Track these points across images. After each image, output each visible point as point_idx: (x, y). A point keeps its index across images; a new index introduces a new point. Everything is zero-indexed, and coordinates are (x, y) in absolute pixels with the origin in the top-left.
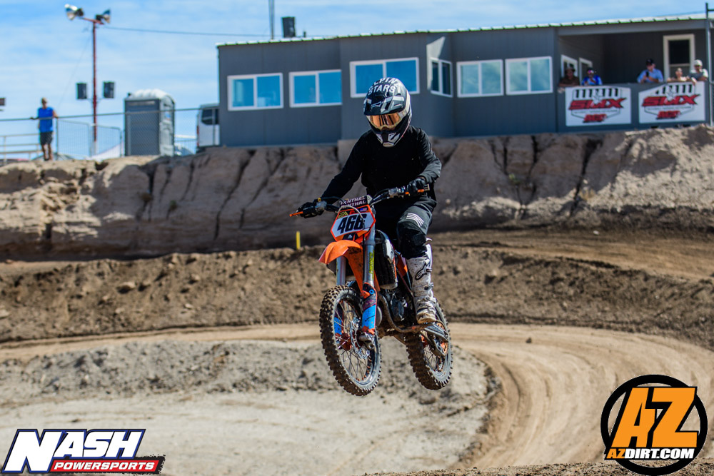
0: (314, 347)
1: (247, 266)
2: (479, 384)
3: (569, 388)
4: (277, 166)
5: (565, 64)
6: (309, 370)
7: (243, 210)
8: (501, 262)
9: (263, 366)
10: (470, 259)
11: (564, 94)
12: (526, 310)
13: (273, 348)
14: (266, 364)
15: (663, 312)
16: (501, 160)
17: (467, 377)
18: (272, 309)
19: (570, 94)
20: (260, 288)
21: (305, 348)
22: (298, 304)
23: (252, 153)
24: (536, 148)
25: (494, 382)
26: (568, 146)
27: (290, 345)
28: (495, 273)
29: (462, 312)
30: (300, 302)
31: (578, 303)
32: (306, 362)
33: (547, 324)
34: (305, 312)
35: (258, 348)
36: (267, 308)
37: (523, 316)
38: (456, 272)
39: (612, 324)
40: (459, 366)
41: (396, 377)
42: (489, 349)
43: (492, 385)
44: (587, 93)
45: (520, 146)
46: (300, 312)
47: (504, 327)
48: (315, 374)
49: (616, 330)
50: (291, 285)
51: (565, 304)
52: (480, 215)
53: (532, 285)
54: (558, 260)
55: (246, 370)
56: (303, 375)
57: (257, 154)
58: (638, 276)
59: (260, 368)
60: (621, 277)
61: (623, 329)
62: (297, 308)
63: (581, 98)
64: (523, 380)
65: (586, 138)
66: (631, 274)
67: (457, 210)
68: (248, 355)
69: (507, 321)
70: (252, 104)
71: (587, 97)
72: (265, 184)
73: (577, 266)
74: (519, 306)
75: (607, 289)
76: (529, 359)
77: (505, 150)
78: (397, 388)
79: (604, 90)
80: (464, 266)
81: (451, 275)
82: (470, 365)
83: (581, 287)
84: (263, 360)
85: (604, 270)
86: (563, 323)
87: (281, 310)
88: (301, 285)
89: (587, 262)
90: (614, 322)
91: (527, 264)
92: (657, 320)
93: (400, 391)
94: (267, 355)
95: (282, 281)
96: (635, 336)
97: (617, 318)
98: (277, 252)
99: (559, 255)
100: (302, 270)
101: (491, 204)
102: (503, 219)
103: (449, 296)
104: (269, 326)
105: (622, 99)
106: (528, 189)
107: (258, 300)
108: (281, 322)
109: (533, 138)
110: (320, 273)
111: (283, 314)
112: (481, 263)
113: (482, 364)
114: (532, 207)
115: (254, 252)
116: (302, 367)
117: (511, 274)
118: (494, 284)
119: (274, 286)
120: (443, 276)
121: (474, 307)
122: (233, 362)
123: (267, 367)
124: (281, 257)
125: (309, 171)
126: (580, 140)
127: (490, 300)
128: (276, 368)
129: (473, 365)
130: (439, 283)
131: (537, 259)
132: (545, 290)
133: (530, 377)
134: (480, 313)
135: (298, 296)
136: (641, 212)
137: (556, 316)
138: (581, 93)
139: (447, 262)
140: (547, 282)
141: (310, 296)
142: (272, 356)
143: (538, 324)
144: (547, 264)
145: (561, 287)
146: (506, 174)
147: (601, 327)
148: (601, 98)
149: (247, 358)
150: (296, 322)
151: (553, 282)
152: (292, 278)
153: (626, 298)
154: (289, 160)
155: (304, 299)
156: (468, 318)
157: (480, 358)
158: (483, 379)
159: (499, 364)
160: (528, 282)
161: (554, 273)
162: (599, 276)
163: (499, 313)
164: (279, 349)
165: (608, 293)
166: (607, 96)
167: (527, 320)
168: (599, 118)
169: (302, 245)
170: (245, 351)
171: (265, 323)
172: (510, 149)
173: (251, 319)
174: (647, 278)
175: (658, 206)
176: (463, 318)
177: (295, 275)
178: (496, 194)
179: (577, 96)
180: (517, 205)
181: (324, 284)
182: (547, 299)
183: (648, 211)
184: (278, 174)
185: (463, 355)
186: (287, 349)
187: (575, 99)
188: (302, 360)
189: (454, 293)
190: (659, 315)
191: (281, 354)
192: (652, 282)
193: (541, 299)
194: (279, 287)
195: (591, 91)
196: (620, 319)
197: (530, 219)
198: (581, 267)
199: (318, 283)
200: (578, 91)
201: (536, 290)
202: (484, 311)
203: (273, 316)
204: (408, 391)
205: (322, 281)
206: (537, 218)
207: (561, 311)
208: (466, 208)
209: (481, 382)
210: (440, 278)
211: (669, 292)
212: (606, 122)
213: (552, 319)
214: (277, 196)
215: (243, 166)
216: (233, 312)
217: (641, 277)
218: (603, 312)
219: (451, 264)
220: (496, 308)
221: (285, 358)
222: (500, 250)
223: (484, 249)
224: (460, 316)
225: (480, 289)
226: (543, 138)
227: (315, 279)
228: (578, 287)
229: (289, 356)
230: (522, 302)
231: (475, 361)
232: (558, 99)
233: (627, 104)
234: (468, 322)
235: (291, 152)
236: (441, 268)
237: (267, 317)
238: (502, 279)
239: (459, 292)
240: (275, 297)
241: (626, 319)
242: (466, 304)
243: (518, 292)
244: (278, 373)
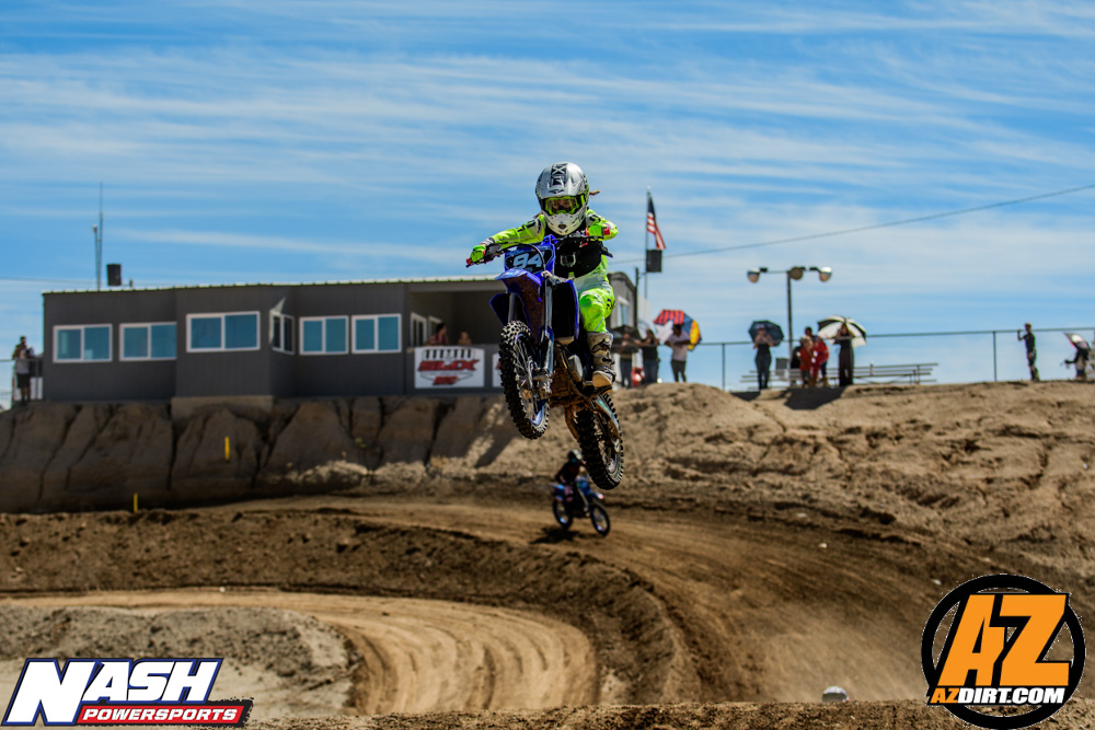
0: (161, 615)
1: (81, 529)
2: (339, 656)
3: (436, 662)
4: (106, 424)
5: (415, 322)
6: (158, 639)
7: (70, 470)
8: (354, 531)
9: (107, 633)
10: (320, 527)
11: (413, 355)
12: (379, 581)
13: (118, 615)
14: (111, 632)
15: (527, 586)
16: (346, 423)
17: (327, 649)
18: (109, 575)
19: (420, 354)
20: (95, 552)
21: (153, 615)
22: (136, 570)
23: (78, 409)
24: (384, 411)
25: (356, 654)
26: (418, 409)
27: (136, 612)
28: (346, 541)
29: (313, 582)
30: (138, 568)
31: (437, 575)
32: (154, 630)
33: (404, 596)
34: (144, 578)
35: (102, 615)
36: (104, 574)
37: (378, 587)
38: (305, 540)
39: (473, 598)
40: (318, 637)
41: (251, 648)
42: (347, 621)
43: (354, 658)
44: (438, 353)
45: (367, 410)
46: (139, 579)
47: (359, 598)
48: (164, 644)
49: (478, 603)
50: (128, 550)
51: (422, 576)
52: (325, 480)
53: (386, 555)
54: (414, 530)
55: (89, 638)
56: (151, 644)
57: (84, 410)
58: (499, 547)
59: (105, 636)
60: (482, 549)
61: (486, 603)
62: (136, 574)
63: (431, 358)
64: (387, 654)
65: (436, 402)
66: (494, 545)
67: (299, 474)
68: (91, 622)
69: (362, 592)
70: (78, 356)
71: (438, 358)
72: (93, 442)
73: (434, 536)
74: (373, 576)
75: (468, 561)
76: (389, 632)
77: (351, 413)
78: (253, 660)
79: (456, 352)
80: (313, 533)
81: (300, 543)
82: (329, 637)
83: (439, 557)
84: (108, 627)
85: (463, 541)
86: (421, 595)
87: (118, 575)
88: (139, 550)
89: (445, 532)
90: (475, 595)
91: (381, 532)
92: (522, 593)
93: (256, 663)
94: (111, 623)
95: (119, 545)
96: (499, 611)
97: (478, 591)
98: (112, 514)
99: (415, 524)
100: (140, 534)
101: (336, 469)
102: (350, 485)
103: (297, 565)
104: (105, 593)
105: (475, 361)
106: (375, 455)
107: (94, 564)
108: (118, 589)
109: (381, 400)
110: (159, 538)
111: (120, 580)
112: (331, 531)
113: (342, 637)
114: (380, 472)
115: (88, 514)
116: (149, 636)
117: (364, 543)
118: (346, 552)
119: (110, 550)
120: (292, 544)
121: (324, 577)
122: (75, 628)
123: (112, 635)
124: (117, 521)
125: (140, 429)
126: (431, 404)
127: (343, 570)
128: (123, 637)
129: (332, 637)
130: (288, 551)
131: (392, 527)
132: (401, 561)
133: (392, 650)
134: (332, 583)
135: (137, 562)
136: (497, 480)
137: (413, 588)
138: (431, 354)
139: (295, 529)
140: (403, 552)
141: (149, 562)
142: (118, 624)
143: (395, 596)
144: (403, 533)
145: (418, 558)
146: (352, 437)
147: (461, 600)
148: (453, 360)
149: (91, 625)
150: (135, 589)
151: (410, 552)
152: (130, 542)
153: (487, 570)
154: (119, 418)
155: (144, 565)
156: (320, 588)
157: (339, 631)
158: (344, 651)
159: (359, 636)
160: (383, 552)
161: (410, 543)
162: (459, 547)
163: (352, 583)
164: (125, 616)
165: (469, 565)
166: (459, 358)
167: (382, 592)
168: (450, 380)
169: (140, 507)
170: (88, 618)
171: (102, 589)
172: (355, 411)
173: (87, 585)
174: (510, 550)
175: (515, 475)
176: (314, 588)
177: (132, 539)
178: (341, 458)
179: (428, 356)
180: (364, 471)
181: (163, 550)
182: (404, 570)
183: (503, 480)
184: (106, 433)
185: (321, 626)
186: (132, 616)
187: (425, 359)
188: (149, 628)
189: (303, 561)
190: (523, 588)
191: (126, 622)
192: (515, 553)
193: (397, 570)
194: (117, 551)
195: (442, 352)
196: (482, 593)
197: (379, 486)
198: (439, 537)
199: (157, 548)
200: (428, 352)
201: (391, 561)
202: (336, 581)
203: (110, 582)
204: (264, 662)
205: (161, 547)
206: (385, 485)
207: (418, 583)
208: (309, 472)
209: (342, 655)
210: (288, 546)
211: (534, 564)
212: (459, 384)
213: (409, 591)
214: (106, 455)
215: (69, 423)
216: (67, 577)
217: (504, 549)
218: (464, 584)
219: (299, 531)
220: (349, 579)
221: (131, 626)
222: (352, 518)
223: (334, 516)
224: (311, 586)
225: (331, 558)
226: (391, 400)
227: (152, 543)
228: (436, 558)
229: (135, 623)
230: (376, 573)
231: (334, 633)
232: (407, 359)
233: (480, 367)
234: (319, 592)
235: (120, 409)
236: (289, 534)
237: (103, 583)
238: (356, 548)
239: (310, 561)
240: (111, 562)
241: (488, 593)
242: (316, 574)
243: (372, 562)
244: (124, 641)
